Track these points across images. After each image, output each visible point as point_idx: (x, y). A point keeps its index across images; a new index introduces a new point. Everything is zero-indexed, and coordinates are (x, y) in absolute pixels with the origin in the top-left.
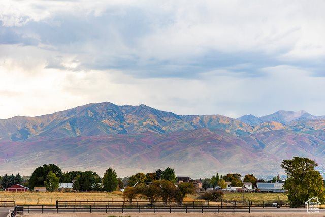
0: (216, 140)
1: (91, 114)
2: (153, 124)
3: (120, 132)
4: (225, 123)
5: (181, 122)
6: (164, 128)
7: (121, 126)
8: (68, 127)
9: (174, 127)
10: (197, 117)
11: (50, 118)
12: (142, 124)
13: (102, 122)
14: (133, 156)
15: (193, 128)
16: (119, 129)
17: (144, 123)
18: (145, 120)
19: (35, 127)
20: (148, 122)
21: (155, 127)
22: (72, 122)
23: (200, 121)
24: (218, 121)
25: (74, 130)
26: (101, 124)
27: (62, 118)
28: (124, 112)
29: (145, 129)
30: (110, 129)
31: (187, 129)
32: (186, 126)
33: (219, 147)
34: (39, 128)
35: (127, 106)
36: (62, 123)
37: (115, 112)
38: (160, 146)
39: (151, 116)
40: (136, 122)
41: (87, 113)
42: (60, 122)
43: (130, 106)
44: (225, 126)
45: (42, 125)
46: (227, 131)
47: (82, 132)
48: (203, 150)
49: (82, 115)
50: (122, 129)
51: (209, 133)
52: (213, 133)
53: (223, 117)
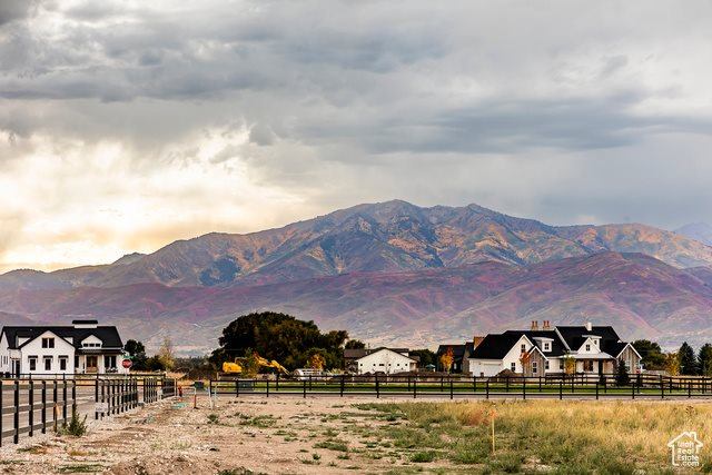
0: (636, 278)
1: (365, 226)
2: (497, 245)
3: (429, 263)
4: (652, 240)
5: (558, 239)
6: (520, 254)
7: (429, 251)
8: (317, 253)
9: (541, 251)
10: (592, 230)
11: (280, 236)
12: (474, 247)
13: (390, 242)
14: (461, 314)
15: (583, 252)
16: (427, 257)
17: (479, 244)
18: (480, 238)
19: (248, 255)
20: (487, 242)
21: (503, 251)
22: (327, 244)
23: (597, 238)
24: (635, 237)
25: (331, 261)
26: (389, 248)
27: (305, 235)
28: (434, 220)
29: (481, 257)
30: (408, 258)
31: (570, 256)
32: (568, 249)
33: (644, 292)
34: (257, 258)
35: (440, 208)
36: (305, 247)
37: (416, 222)
38: (518, 292)
39: (492, 228)
40: (460, 242)
41: (357, 225)
42: (300, 244)
43: (447, 209)
44: (651, 247)
45: (262, 251)
46: (657, 257)
47: (348, 264)
48: (612, 299)
49: (348, 227)
50: (431, 256)
51: (621, 263)
52: (629, 262)
53: (647, 229)
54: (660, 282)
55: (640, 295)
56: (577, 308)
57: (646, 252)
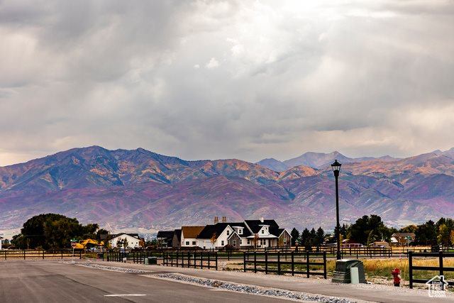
0: (235, 191)
1: (76, 161)
2: (154, 172)
3: (114, 183)
4: (244, 169)
5: (189, 169)
6: (168, 178)
7: (114, 176)
8: (48, 178)
9: (180, 175)
10: (209, 163)
11: (25, 168)
12: (141, 173)
13: (91, 171)
14: (134, 213)
15: (204, 176)
16: (113, 179)
17: (144, 172)
18: (144, 168)
19: (5, 179)
20: (148, 170)
21: (157, 175)
22: (54, 172)
23: (212, 168)
24: (234, 167)
25: (55, 182)
26: (90, 174)
27: (40, 167)
28: (117, 157)
29: (145, 179)
30: (102, 180)
31: (197, 178)
32: (196, 174)
33: (240, 198)
34: (11, 180)
35: (120, 150)
36: (40, 174)
37: (106, 159)
38: (167, 199)
39: (151, 162)
40: (133, 170)
41: (71, 161)
42: (37, 172)
43: (125, 151)
44: (243, 172)
45: (14, 177)
46: (247, 178)
47: (66, 184)
48: (222, 203)
49: (66, 162)
50: (116, 179)
51: (227, 182)
52: (231, 182)
53: (241, 162)
54: (248, 193)
55: (238, 201)
56: (201, 208)
57: (241, 176)
